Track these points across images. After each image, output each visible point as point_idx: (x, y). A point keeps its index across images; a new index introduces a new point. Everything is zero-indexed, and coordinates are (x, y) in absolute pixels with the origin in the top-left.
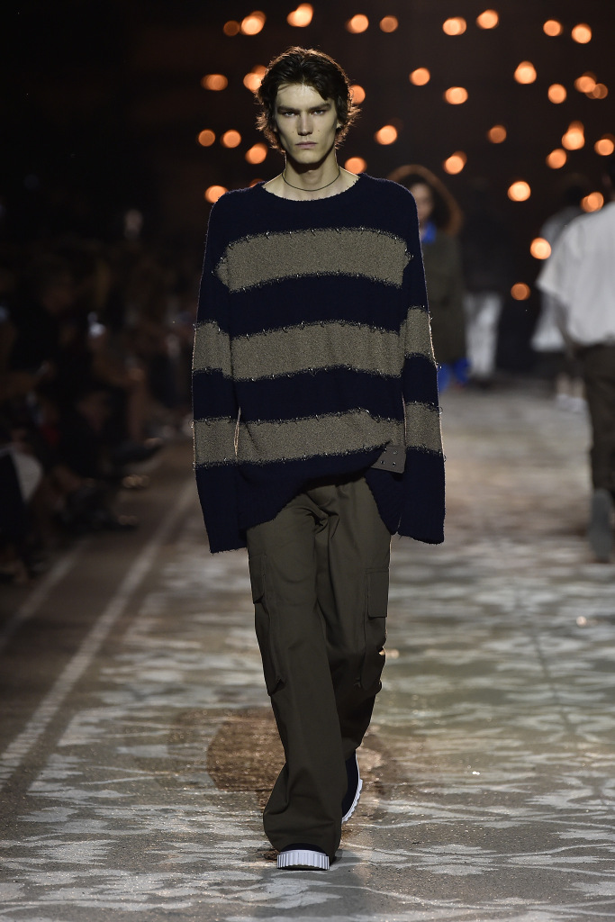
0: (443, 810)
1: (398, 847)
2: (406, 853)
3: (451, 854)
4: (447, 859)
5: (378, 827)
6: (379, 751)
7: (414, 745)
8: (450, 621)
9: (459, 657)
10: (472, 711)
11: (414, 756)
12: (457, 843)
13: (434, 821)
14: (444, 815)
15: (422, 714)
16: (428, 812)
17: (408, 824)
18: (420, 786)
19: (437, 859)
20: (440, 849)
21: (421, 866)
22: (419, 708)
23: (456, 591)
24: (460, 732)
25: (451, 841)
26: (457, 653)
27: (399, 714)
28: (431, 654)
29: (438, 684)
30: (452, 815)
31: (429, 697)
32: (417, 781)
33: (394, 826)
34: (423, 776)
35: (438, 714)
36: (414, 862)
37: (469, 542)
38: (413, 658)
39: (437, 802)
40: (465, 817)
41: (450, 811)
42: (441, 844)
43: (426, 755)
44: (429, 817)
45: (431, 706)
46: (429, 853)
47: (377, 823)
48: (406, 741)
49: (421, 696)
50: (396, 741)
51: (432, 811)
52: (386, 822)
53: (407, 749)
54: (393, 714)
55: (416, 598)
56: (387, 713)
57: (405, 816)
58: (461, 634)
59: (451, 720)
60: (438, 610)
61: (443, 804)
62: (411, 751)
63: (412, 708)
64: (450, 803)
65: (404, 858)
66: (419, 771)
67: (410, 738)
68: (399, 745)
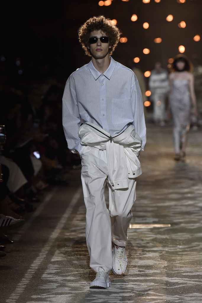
0: (191, 281)
1: (176, 295)
2: (178, 296)
3: (195, 297)
4: (193, 298)
5: (168, 287)
6: (166, 260)
7: (179, 258)
8: (189, 213)
9: (193, 226)
10: (199, 245)
11: (179, 262)
12: (196, 293)
13: (188, 285)
14: (191, 283)
15: (181, 247)
16: (185, 282)
17: (179, 286)
18: (182, 273)
19: (190, 298)
20: (191, 295)
21: (184, 301)
22: (180, 245)
23: (190, 202)
24: (195, 253)
25: (194, 292)
26: (192, 225)
27: (172, 247)
28: (182, 225)
29: (186, 236)
30: (194, 282)
31: (183, 241)
32: (181, 271)
33: (173, 287)
34: (183, 269)
35: (186, 246)
36: (181, 299)
37: (194, 185)
38: (176, 227)
39: (188, 278)
40: (199, 283)
41: (193, 281)
42: (191, 293)
43: (183, 261)
44: (186, 283)
45: (184, 244)
46: (187, 296)
47: (167, 286)
48: (175, 257)
49: (180, 240)
50: (172, 256)
51: (187, 282)
52: (170, 286)
53: (176, 259)
54: (170, 247)
55: (176, 205)
56: (168, 247)
57: (177, 284)
58: (193, 217)
59: (191, 249)
60: (184, 209)
61: (190, 279)
62: (178, 260)
63: (176, 245)
64: (193, 278)
65: (178, 299)
66: (181, 267)
67: (177, 256)
68: (173, 258)
